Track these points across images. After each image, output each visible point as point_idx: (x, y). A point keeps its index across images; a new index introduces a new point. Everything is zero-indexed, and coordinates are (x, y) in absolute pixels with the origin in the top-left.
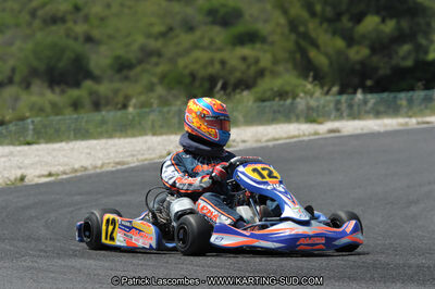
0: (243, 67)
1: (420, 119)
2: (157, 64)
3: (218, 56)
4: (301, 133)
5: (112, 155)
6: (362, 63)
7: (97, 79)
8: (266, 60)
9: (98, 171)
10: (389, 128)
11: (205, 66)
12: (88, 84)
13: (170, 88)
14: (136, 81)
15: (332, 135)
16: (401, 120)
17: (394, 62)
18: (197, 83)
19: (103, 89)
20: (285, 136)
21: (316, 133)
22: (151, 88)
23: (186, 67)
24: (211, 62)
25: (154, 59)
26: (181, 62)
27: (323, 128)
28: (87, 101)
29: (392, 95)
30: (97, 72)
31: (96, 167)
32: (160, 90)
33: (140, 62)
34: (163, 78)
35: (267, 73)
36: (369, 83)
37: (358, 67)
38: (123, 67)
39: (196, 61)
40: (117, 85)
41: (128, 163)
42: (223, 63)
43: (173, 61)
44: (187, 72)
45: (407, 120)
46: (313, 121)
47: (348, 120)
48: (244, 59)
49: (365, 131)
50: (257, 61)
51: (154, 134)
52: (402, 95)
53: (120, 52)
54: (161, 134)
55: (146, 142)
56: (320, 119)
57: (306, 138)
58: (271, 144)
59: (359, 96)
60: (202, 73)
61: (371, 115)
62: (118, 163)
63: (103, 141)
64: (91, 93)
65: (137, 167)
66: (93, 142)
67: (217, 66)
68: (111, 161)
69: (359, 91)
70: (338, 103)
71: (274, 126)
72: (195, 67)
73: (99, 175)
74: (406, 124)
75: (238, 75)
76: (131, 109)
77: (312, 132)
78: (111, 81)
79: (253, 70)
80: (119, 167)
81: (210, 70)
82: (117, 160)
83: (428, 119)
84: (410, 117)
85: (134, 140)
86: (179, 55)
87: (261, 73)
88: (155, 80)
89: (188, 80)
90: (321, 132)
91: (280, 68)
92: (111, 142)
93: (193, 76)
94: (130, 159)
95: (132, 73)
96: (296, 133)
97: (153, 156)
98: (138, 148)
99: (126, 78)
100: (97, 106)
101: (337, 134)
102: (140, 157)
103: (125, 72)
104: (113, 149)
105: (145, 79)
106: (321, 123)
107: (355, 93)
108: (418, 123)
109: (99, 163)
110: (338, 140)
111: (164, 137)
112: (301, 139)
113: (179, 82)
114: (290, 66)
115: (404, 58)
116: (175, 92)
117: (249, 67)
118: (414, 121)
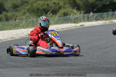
0: (54, 6)
1: (110, 21)
2: (26, 6)
3: (46, 3)
4: (71, 27)
5: (10, 35)
6: (92, 3)
7: (7, 11)
8: (61, 4)
9: (5, 40)
10: (100, 24)
11: (42, 6)
12: (4, 13)
13: (31, 13)
14: (20, 11)
15: (82, 27)
16: (104, 21)
17: (103, 3)
18: (40, 12)
19: (9, 14)
20: (66, 28)
21: (76, 27)
22: (24, 14)
23: (36, 6)
24: (44, 5)
25: (26, 4)
26: (34, 5)
27: (78, 25)
28: (4, 18)
29: (101, 13)
30: (7, 9)
31: (5, 39)
32: (27, 14)
33: (21, 5)
34: (28, 10)
35: (62, 8)
36: (95, 10)
37: (91, 5)
38: (15, 7)
39: (39, 4)
40: (13, 13)
41: (15, 38)
42: (48, 5)
43: (32, 4)
44: (36, 8)
45: (106, 21)
46: (75, 23)
47: (87, 22)
48: (55, 3)
49: (92, 25)
50: (59, 4)
51: (24, 28)
52: (105, 13)
53: (15, 2)
54: (26, 28)
55: (21, 31)
56: (78, 22)
57: (73, 28)
58: (61, 30)
59: (91, 14)
60: (41, 8)
61: (94, 20)
62: (12, 38)
63: (7, 31)
64: (5, 16)
65: (18, 39)
66: (4, 31)
67: (46, 6)
68: (10, 37)
69: (91, 12)
70: (84, 16)
71: (62, 25)
72: (38, 6)
73: (6, 42)
74: (106, 23)
75: (53, 8)
76: (17, 21)
77: (75, 26)
78: (12, 11)
79: (57, 7)
80: (12, 39)
81: (44, 7)
82: (12, 37)
83: (112, 21)
84: (107, 20)
85: (17, 30)
86: (34, 2)
87: (60, 8)
88: (26, 11)
89: (37, 11)
90: (78, 26)
91: (67, 6)
92: (10, 31)
93: (38, 9)
94: (16, 37)
95: (19, 9)
96: (70, 27)
97: (23, 35)
98: (18, 33)
99: (17, 11)
100: (7, 19)
101: (83, 27)
102: (19, 36)
103: (16, 9)
104: (11, 33)
105: (23, 11)
106: (78, 23)
107: (90, 13)
108: (109, 22)
109: (6, 38)
110: (83, 28)
111: (27, 29)
112: (71, 28)
113: (34, 11)
114: (69, 5)
115: (106, 2)
116: (32, 15)
117: (56, 6)
118: (108, 21)
